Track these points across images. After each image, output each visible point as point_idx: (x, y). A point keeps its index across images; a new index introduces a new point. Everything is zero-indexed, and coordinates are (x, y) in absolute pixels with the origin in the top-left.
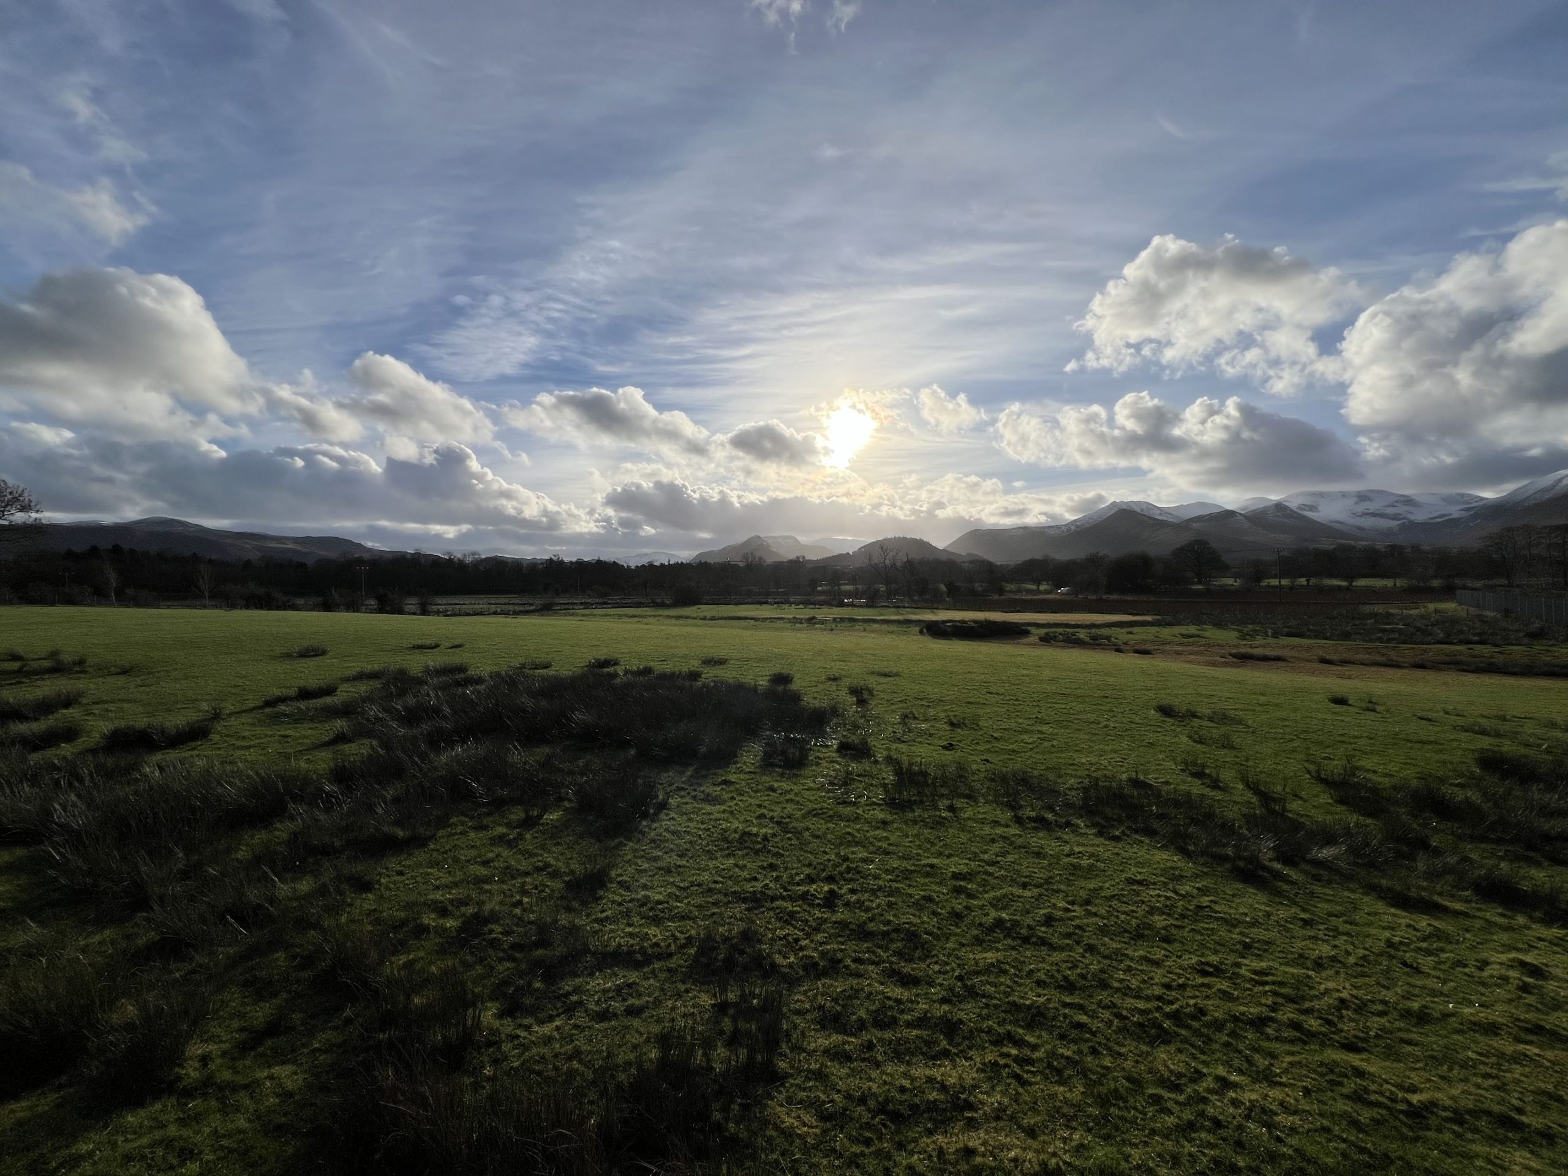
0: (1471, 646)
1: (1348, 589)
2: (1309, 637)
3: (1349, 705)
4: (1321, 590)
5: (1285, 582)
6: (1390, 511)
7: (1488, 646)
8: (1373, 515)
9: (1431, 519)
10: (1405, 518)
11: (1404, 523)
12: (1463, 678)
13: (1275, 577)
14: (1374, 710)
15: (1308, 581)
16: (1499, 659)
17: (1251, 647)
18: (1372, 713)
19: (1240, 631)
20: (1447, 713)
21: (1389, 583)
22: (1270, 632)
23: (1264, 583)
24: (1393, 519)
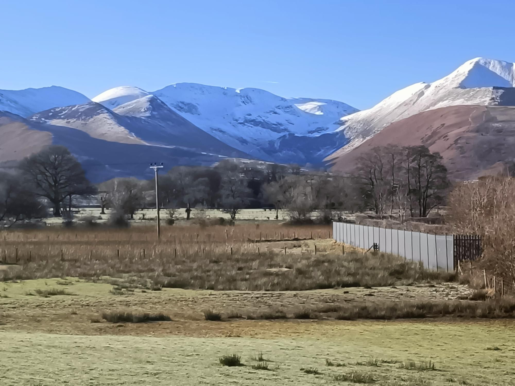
0: (346, 289)
1: (231, 222)
2: (192, 287)
3: (242, 365)
4: (203, 224)
5: (164, 214)
6: (272, 119)
7: (361, 288)
8: (255, 123)
9: (309, 132)
10: (285, 130)
11: (285, 136)
12: (342, 327)
13: (151, 205)
14: (265, 368)
15: (188, 211)
16: (369, 303)
17: (128, 304)
18: (263, 371)
19: (114, 283)
20: (330, 364)
21: (271, 214)
22: (149, 283)
23: (138, 215)
24: (275, 130)
